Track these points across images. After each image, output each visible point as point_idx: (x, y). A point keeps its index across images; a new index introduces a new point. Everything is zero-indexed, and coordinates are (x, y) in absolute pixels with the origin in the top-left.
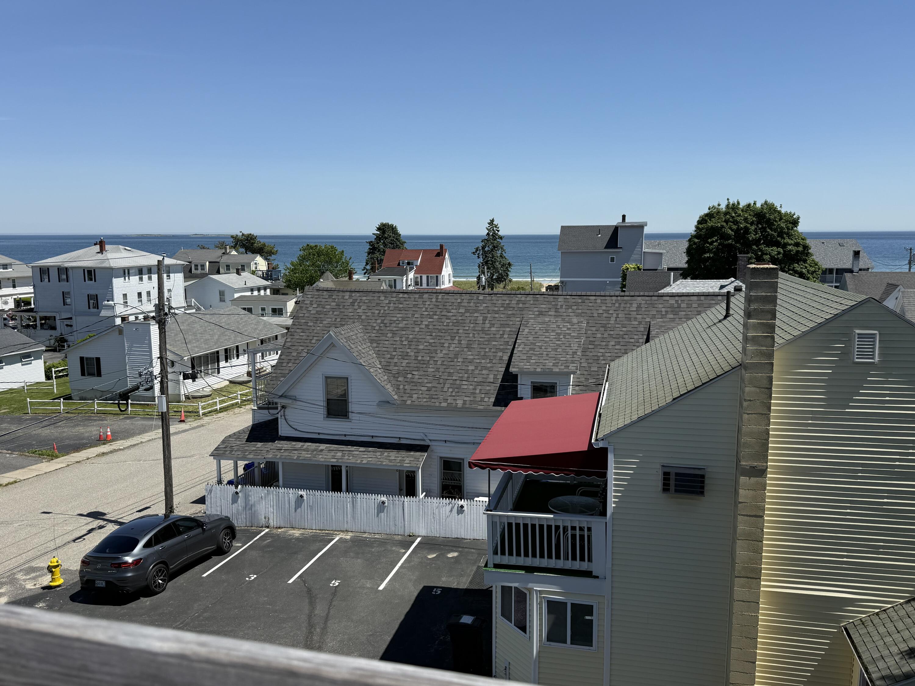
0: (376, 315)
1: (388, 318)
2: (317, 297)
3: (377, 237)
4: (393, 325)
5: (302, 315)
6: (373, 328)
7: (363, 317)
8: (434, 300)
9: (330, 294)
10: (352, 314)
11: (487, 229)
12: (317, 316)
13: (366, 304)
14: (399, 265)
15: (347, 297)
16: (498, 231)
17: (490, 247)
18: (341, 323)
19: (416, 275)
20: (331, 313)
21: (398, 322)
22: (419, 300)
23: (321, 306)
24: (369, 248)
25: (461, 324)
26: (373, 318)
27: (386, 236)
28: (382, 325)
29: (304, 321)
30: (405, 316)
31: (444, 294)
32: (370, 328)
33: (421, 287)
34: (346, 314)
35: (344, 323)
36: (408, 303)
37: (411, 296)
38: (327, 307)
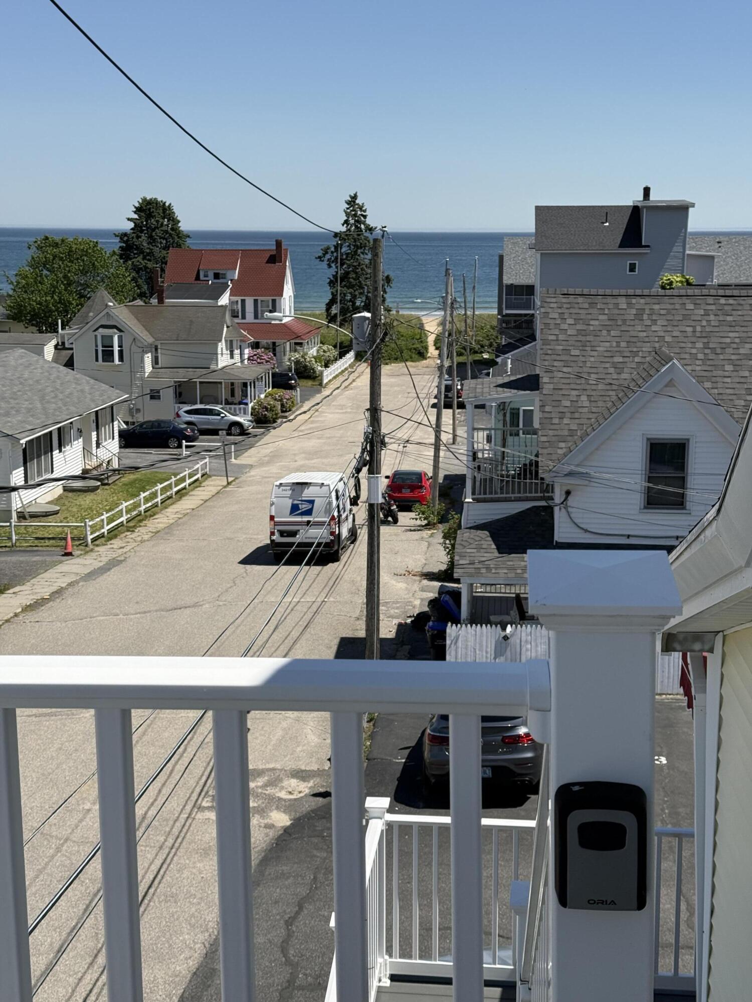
0: (690, 334)
1: (714, 340)
2: (568, 306)
3: (136, 225)
4: (727, 351)
5: (553, 338)
6: (694, 357)
9: (589, 301)
10: (645, 334)
11: (345, 213)
12: (580, 338)
13: (664, 317)
14: (198, 278)
15: (625, 306)
16: (365, 217)
17: (351, 247)
18: (630, 349)
20: (604, 333)
23: (581, 322)
24: (120, 247)
26: (685, 340)
27: (154, 223)
28: (707, 351)
29: (561, 347)
30: (745, 335)
32: (687, 356)
34: (633, 333)
35: (635, 350)
36: (740, 313)
38: (592, 322)
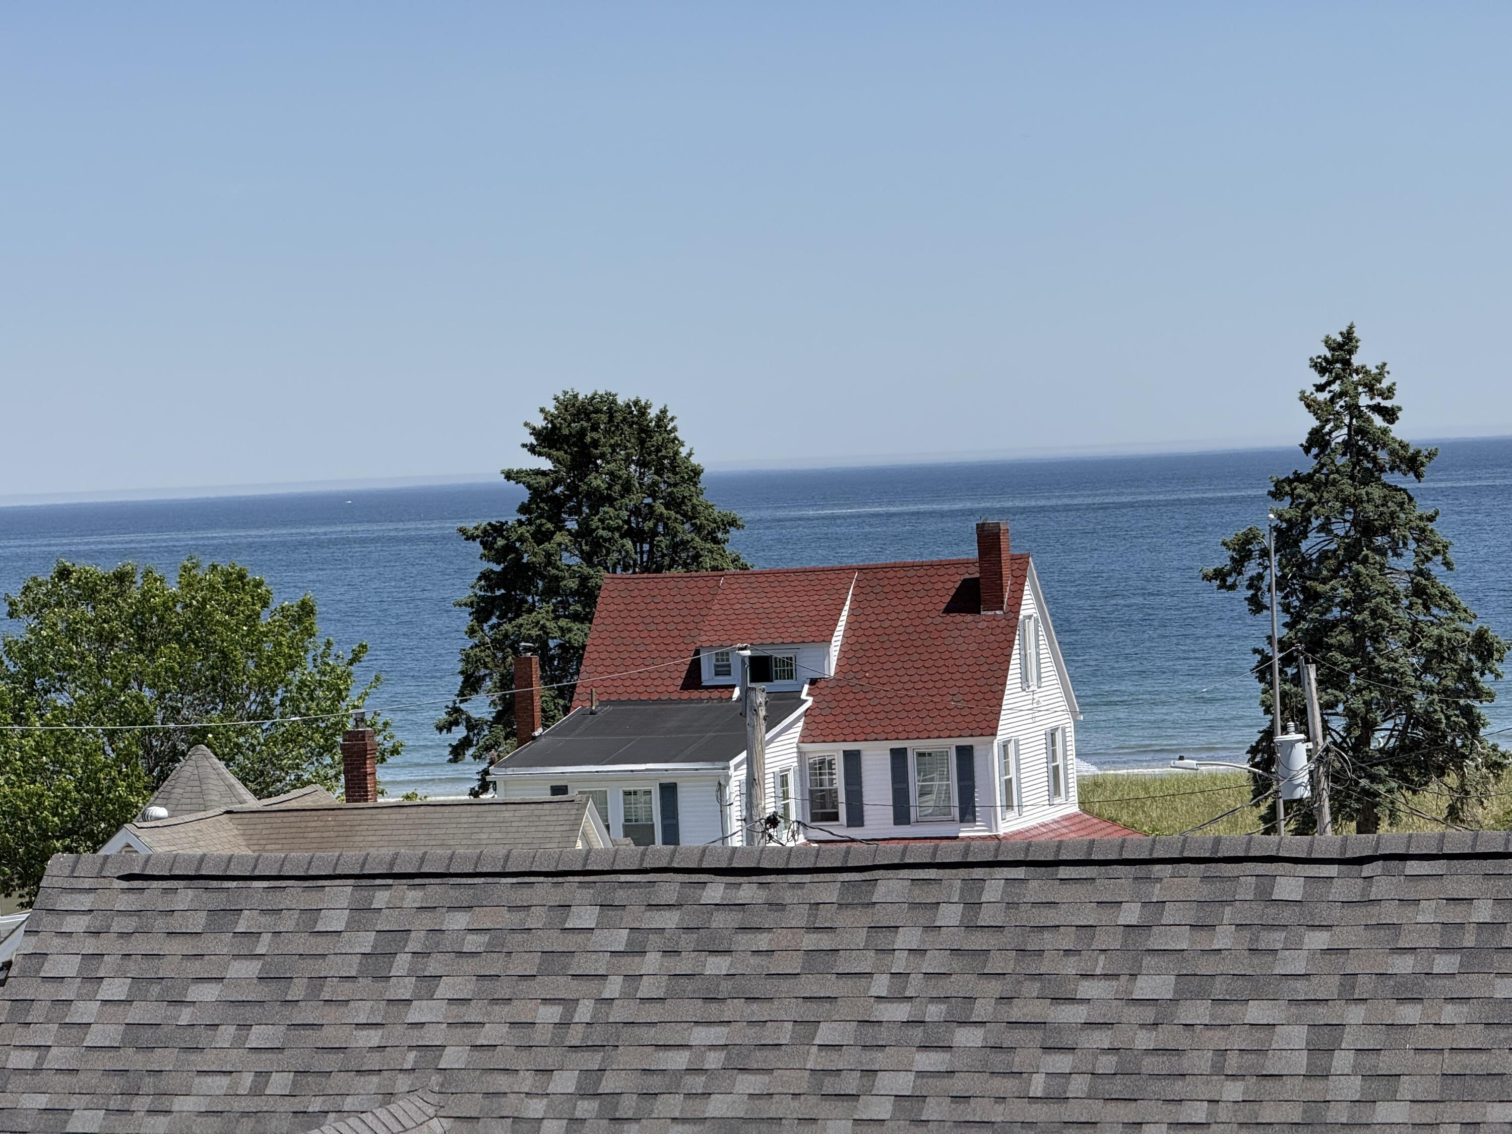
0: (541, 1036)
1: (628, 1058)
2: (130, 924)
3: (536, 493)
4: (663, 1105)
5: (27, 1059)
7: (454, 1057)
8: (950, 915)
9: (217, 900)
10: (374, 1038)
11: (1310, 405)
13: (470, 966)
14: (693, 679)
15: (336, 921)
16: (1390, 415)
17: (1339, 529)
18: (297, 1104)
19: (818, 750)
20: (227, 1033)
21: (697, 1083)
22: (844, 919)
23: (155, 989)
24: (484, 576)
25: (1156, 1086)
26: (522, 1060)
27: (598, 481)
28: (586, 1108)
29: (42, 1101)
30: (750, 1035)
31: (1019, 873)
33: (854, 833)
34: (330, 1036)
35: (316, 1105)
36: (763, 941)
37: (789, 896)
38: (196, 993)
